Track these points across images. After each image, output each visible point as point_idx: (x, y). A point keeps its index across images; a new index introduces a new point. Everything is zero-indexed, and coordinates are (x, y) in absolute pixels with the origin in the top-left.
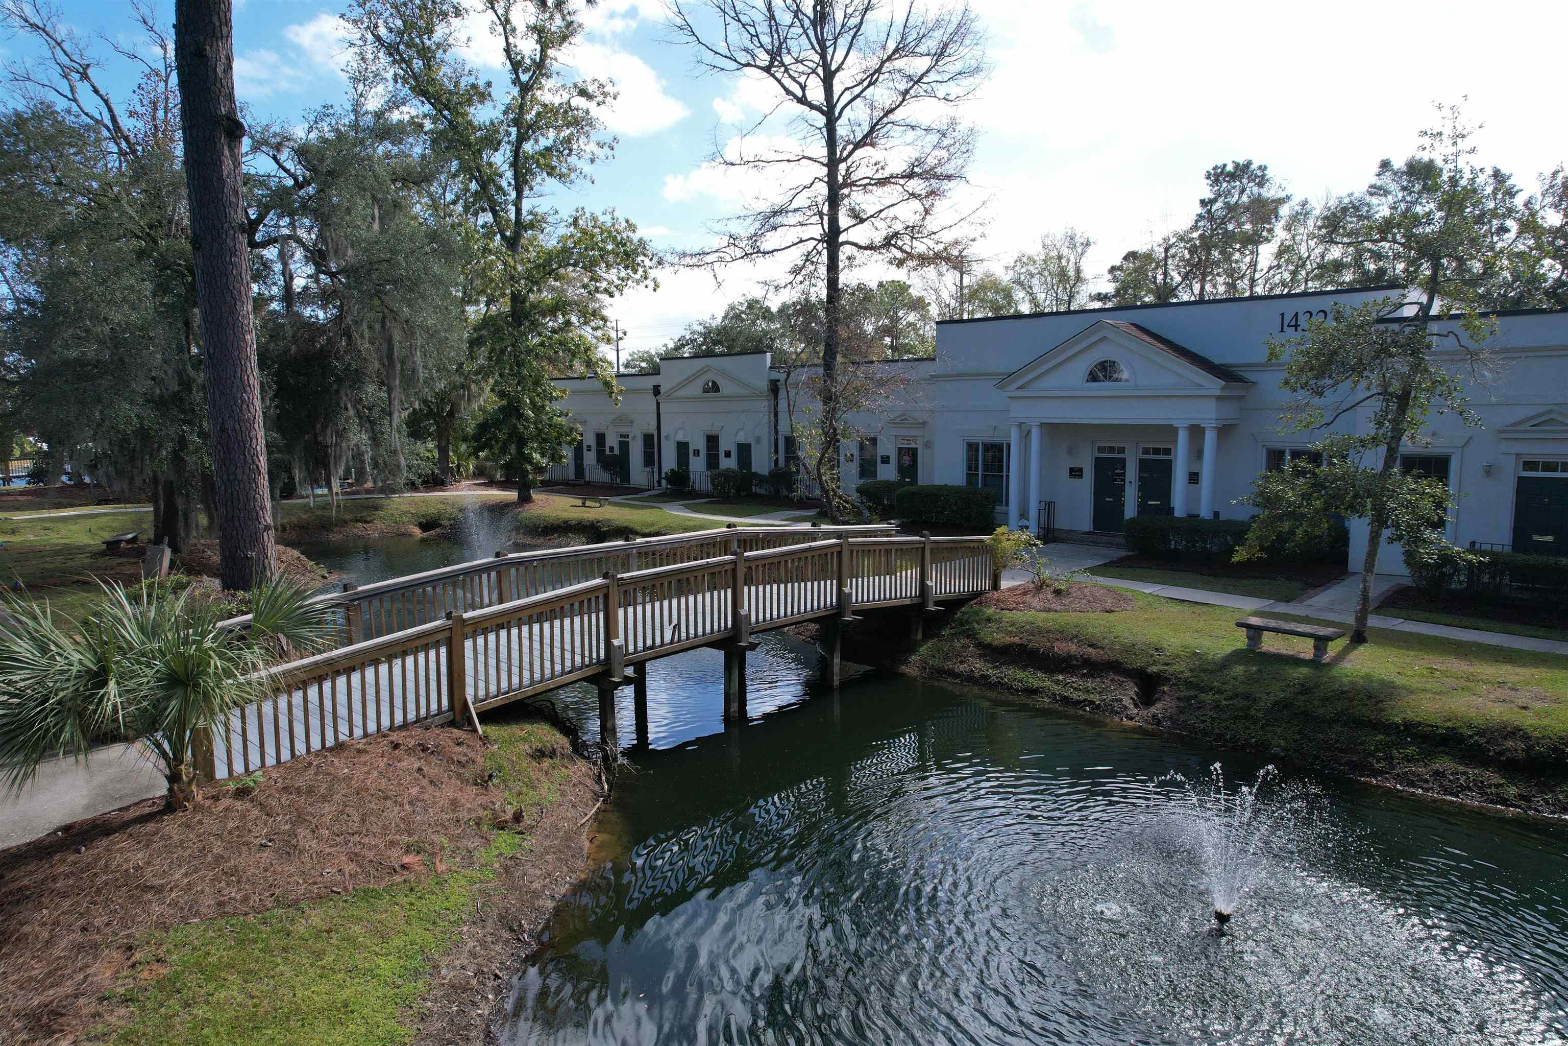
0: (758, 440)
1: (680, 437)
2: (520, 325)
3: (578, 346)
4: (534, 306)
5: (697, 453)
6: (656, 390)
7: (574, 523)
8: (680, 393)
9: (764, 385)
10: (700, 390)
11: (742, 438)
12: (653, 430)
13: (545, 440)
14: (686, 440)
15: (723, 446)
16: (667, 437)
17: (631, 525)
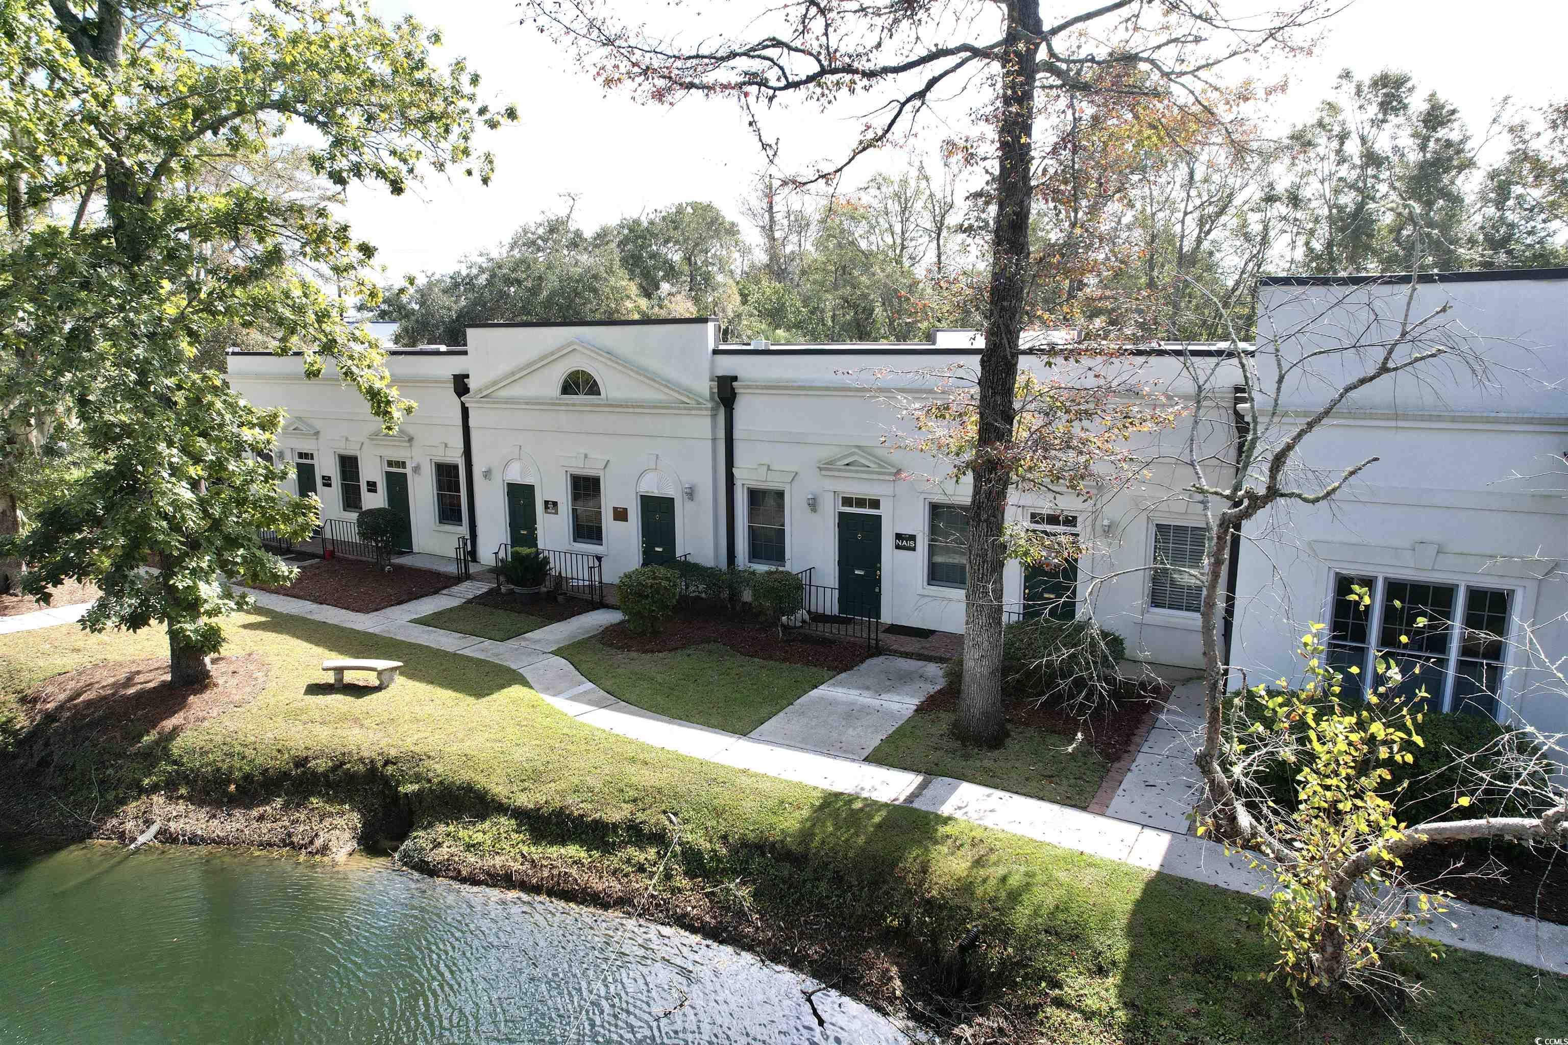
0: (690, 494)
1: (516, 475)
2: (137, 259)
3: (300, 310)
4: (174, 212)
5: (551, 506)
6: (461, 385)
7: (321, 765)
8: (516, 391)
9: (705, 387)
10: (555, 390)
11: (652, 486)
12: (455, 456)
13: (233, 542)
14: (527, 481)
15: (609, 499)
16: (487, 474)
17: (481, 781)
